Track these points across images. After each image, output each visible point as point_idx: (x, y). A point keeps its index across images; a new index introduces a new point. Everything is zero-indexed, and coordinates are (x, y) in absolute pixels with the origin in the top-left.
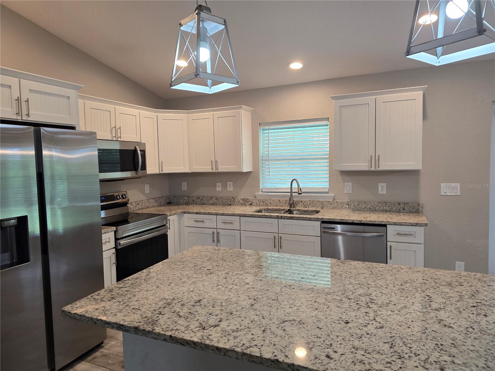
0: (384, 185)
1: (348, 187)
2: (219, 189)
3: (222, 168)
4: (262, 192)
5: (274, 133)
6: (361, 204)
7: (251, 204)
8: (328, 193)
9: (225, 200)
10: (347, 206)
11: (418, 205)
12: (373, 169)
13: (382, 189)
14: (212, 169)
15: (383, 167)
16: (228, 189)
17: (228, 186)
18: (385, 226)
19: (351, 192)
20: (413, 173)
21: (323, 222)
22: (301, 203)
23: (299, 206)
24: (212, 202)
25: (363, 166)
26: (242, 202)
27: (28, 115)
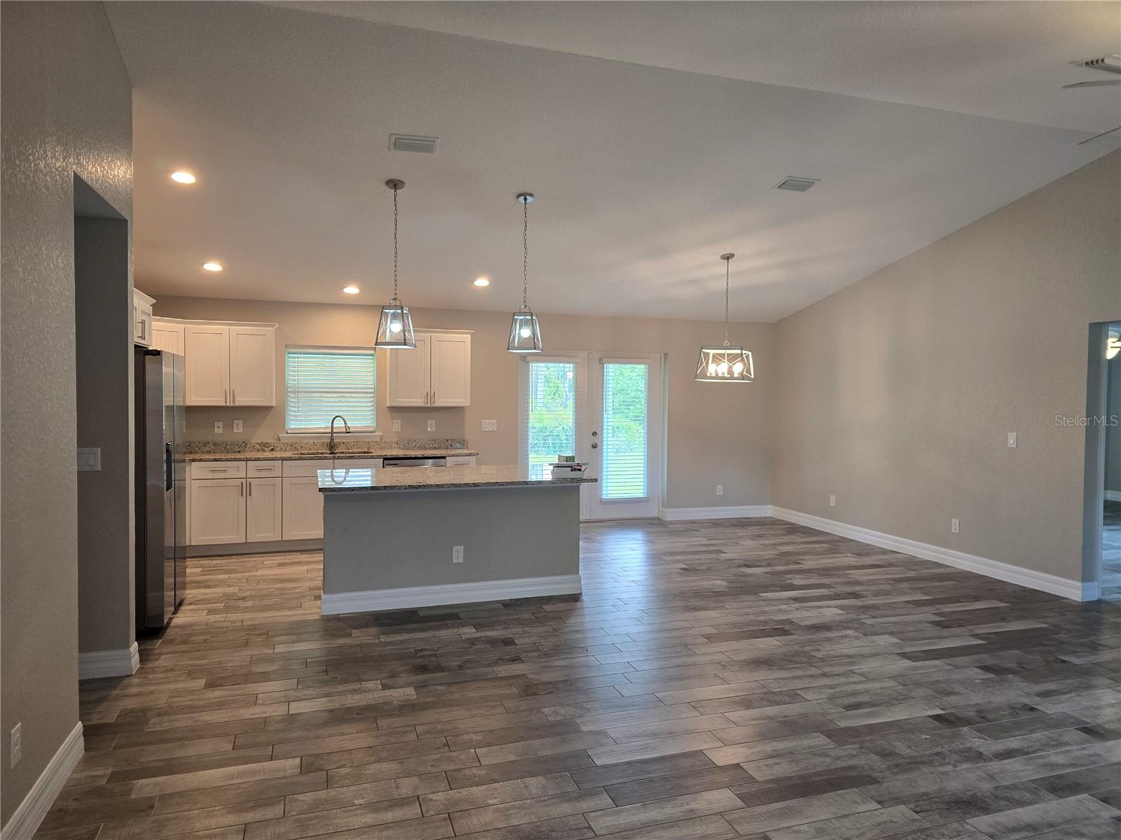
0: (433, 422)
1: (397, 425)
2: (218, 431)
3: (241, 401)
4: (287, 433)
5: (304, 358)
6: (411, 443)
7: (272, 450)
8: (374, 432)
9: (231, 445)
10: (396, 445)
11: (464, 441)
12: (429, 405)
13: (431, 426)
14: (226, 403)
15: (439, 403)
16: (235, 430)
17: (235, 426)
18: (444, 458)
19: (400, 430)
20: (457, 410)
21: (385, 459)
22: (342, 445)
23: (340, 447)
24: (207, 449)
25: (418, 402)
26: (259, 448)
27: (143, 338)
